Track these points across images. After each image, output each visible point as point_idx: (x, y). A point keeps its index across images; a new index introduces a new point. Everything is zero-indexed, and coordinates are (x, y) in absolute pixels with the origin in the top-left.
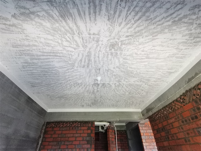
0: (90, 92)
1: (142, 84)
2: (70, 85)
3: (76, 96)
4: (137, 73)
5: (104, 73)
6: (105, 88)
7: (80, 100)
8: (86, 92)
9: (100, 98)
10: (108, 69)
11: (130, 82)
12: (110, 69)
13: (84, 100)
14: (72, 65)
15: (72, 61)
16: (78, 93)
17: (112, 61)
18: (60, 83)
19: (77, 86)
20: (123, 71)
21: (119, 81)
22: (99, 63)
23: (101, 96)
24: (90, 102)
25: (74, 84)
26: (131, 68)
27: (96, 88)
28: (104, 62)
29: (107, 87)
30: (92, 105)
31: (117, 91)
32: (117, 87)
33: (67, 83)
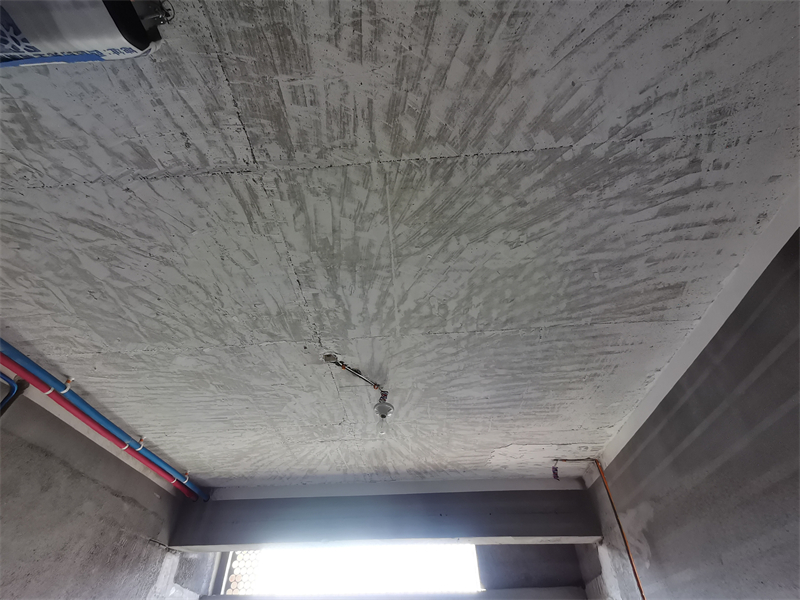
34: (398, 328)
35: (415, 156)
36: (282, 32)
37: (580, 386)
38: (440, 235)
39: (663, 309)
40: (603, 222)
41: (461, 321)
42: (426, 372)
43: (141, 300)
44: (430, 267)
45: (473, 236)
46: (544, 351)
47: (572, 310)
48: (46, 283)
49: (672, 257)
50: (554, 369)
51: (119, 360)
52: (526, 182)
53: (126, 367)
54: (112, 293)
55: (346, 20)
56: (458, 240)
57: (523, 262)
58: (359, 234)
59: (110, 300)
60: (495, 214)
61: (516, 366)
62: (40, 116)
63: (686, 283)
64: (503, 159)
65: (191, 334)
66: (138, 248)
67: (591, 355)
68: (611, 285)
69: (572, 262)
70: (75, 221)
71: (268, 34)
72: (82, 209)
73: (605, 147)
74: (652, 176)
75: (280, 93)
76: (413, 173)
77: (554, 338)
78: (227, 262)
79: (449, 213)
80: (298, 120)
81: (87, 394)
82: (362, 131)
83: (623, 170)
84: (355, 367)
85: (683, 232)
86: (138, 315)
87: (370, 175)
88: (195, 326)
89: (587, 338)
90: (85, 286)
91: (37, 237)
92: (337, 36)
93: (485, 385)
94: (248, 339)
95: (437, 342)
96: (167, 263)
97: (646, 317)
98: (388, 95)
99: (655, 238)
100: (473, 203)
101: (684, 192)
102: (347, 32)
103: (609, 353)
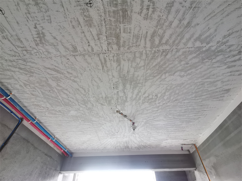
34: (141, 102)
35: (157, 49)
36: (125, 11)
37: (194, 121)
38: (160, 73)
39: (223, 97)
40: (211, 70)
41: (161, 100)
42: (147, 116)
43: (65, 93)
44: (155, 83)
45: (170, 74)
46: (185, 110)
47: (196, 97)
48: (36, 88)
49: (228, 81)
50: (187, 115)
51: (53, 112)
52: (190, 57)
53: (55, 114)
54: (56, 91)
55: (145, 7)
56: (165, 75)
57: (184, 82)
58: (135, 73)
59: (55, 93)
60: (178, 67)
61: (175, 114)
62: (45, 36)
63: (231, 89)
64: (184, 50)
65: (77, 104)
66: (67, 77)
67: (199, 111)
68: (210, 89)
69: (199, 82)
70: (49, 69)
71: (120, 12)
72: (53, 65)
73: (215, 47)
74: (227, 56)
75: (120, 30)
76: (155, 54)
77: (189, 106)
78: (93, 81)
79: (164, 66)
80: (124, 38)
81: (41, 123)
82: (143, 41)
83: (219, 54)
84: (125, 115)
85: (232, 73)
86: (62, 97)
87: (142, 55)
88: (79, 101)
89: (199, 106)
90: (49, 89)
91: (36, 73)
92: (141, 12)
93: (164, 120)
94: (94, 105)
95: (152, 107)
96: (75, 82)
97: (218, 99)
98: (153, 30)
99: (225, 75)
100: (172, 63)
101: (235, 61)
102: (145, 11)
103: (205, 111)
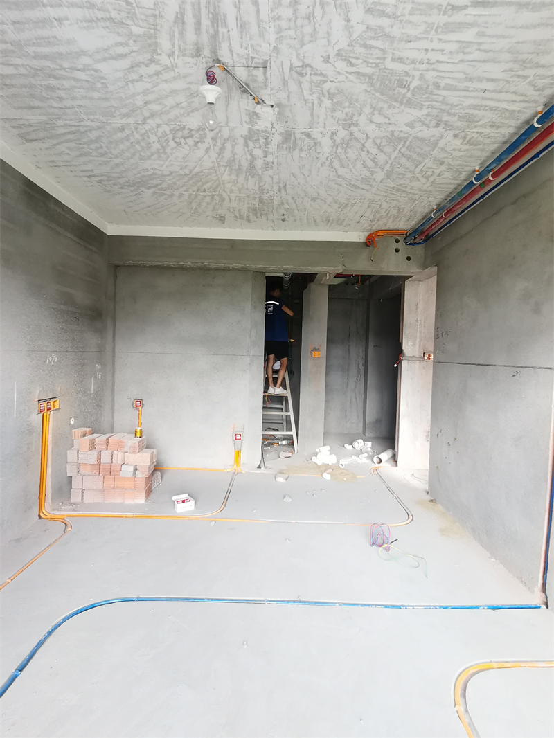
0: (239, 169)
1: (442, 137)
2: (159, 134)
3: (191, 182)
4: (425, 86)
5: (285, 83)
6: (296, 152)
7: (210, 197)
8: (226, 166)
9: (280, 190)
10: (301, 64)
11: (392, 128)
12: (309, 66)
13: (223, 200)
14: (149, 41)
15: (141, 23)
16: (194, 172)
17: (317, 25)
18: (119, 125)
19: (187, 140)
20: (364, 75)
21: (348, 123)
22: (261, 35)
23: (282, 185)
24: (246, 206)
25: (174, 131)
26: (401, 60)
27: (258, 152)
28: (279, 31)
29: (301, 150)
30: (252, 217)
31: (342, 166)
32: (340, 150)
33: (147, 127)
